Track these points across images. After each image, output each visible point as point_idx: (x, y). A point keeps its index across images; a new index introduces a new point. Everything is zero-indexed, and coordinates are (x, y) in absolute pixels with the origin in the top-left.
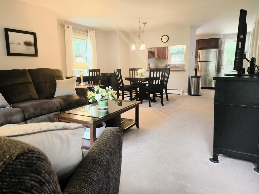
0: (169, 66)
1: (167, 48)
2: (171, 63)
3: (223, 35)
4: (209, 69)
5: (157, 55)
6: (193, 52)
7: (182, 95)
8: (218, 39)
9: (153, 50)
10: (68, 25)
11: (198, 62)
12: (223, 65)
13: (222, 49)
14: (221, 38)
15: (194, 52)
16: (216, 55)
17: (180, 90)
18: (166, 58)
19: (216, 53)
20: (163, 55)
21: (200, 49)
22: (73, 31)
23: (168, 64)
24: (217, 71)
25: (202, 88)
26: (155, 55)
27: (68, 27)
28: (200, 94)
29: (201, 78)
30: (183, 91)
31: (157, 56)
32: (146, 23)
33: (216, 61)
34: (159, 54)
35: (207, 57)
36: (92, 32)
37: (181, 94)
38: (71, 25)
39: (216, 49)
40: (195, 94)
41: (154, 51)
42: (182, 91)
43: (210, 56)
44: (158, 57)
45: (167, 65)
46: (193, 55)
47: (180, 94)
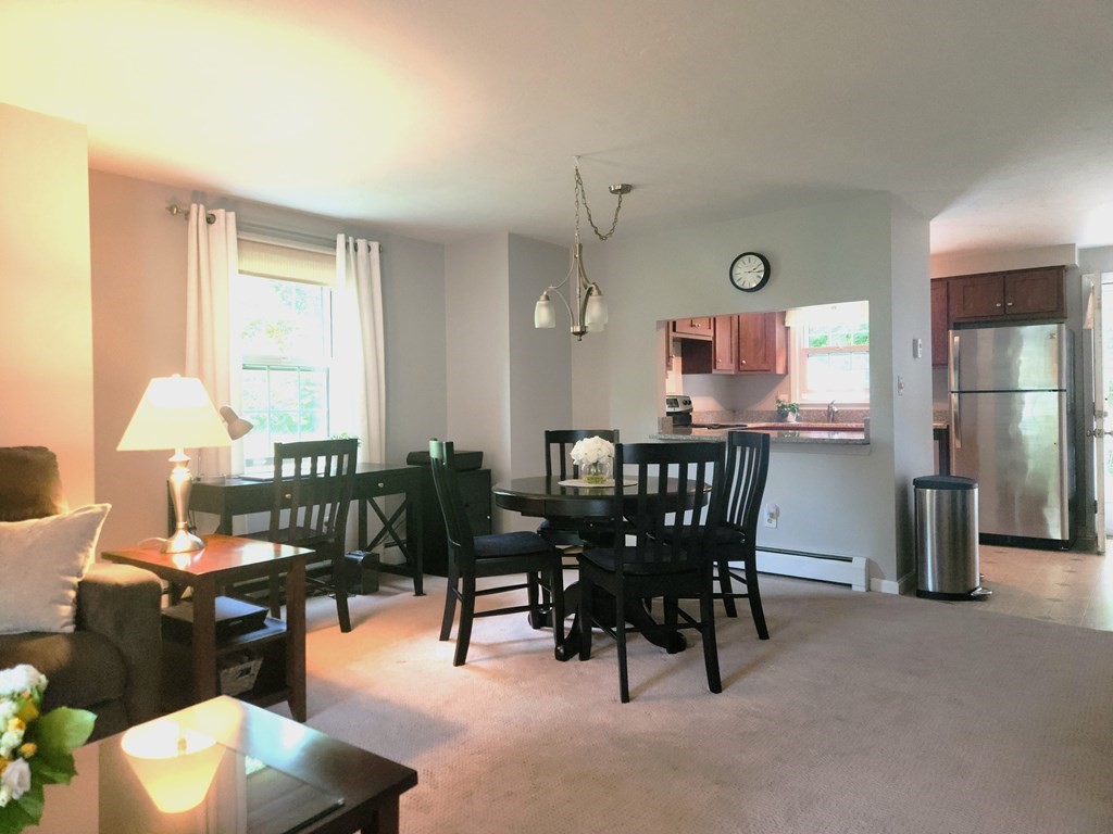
0: (794, 411)
1: (784, 323)
2: (804, 396)
3: (1085, 252)
4: (1019, 434)
5: (728, 355)
6: (915, 342)
7: (863, 590)
8: (1060, 270)
9: (703, 333)
10: (207, 208)
11: (955, 397)
12: (1106, 415)
13: (1089, 325)
14: (1074, 268)
15: (920, 342)
16: (1056, 355)
17: (850, 560)
18: (780, 370)
19: (1056, 348)
20: (761, 355)
21: (957, 326)
22: (239, 240)
23: (792, 402)
24: (1069, 444)
25: (986, 539)
26: (719, 360)
27: (210, 220)
28: (979, 591)
29: (976, 491)
30: (869, 563)
31: (728, 359)
32: (626, 189)
33: (1060, 390)
34: (742, 350)
35: (1006, 366)
36: (362, 243)
37: (859, 586)
38: (227, 210)
39: (1056, 326)
40: (947, 590)
41: (710, 339)
42: (859, 563)
43: (1020, 362)
44: (733, 366)
45: (783, 406)
46: (915, 355)
47: (850, 585)
